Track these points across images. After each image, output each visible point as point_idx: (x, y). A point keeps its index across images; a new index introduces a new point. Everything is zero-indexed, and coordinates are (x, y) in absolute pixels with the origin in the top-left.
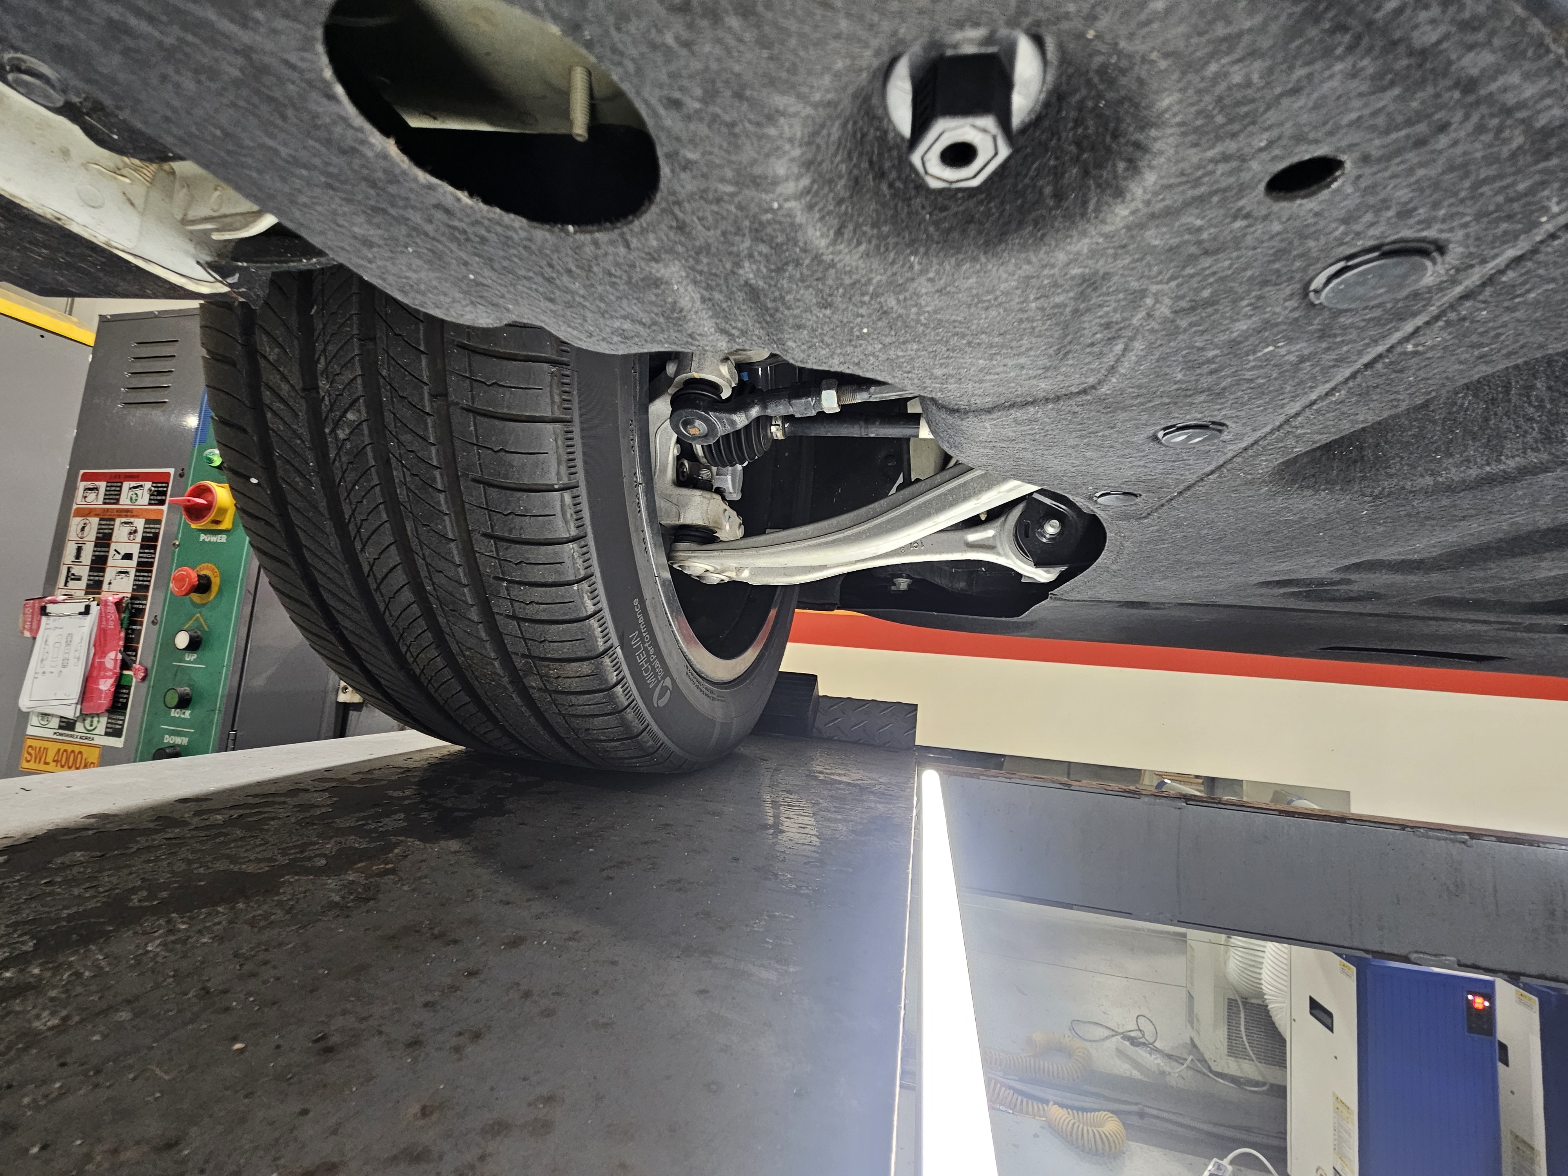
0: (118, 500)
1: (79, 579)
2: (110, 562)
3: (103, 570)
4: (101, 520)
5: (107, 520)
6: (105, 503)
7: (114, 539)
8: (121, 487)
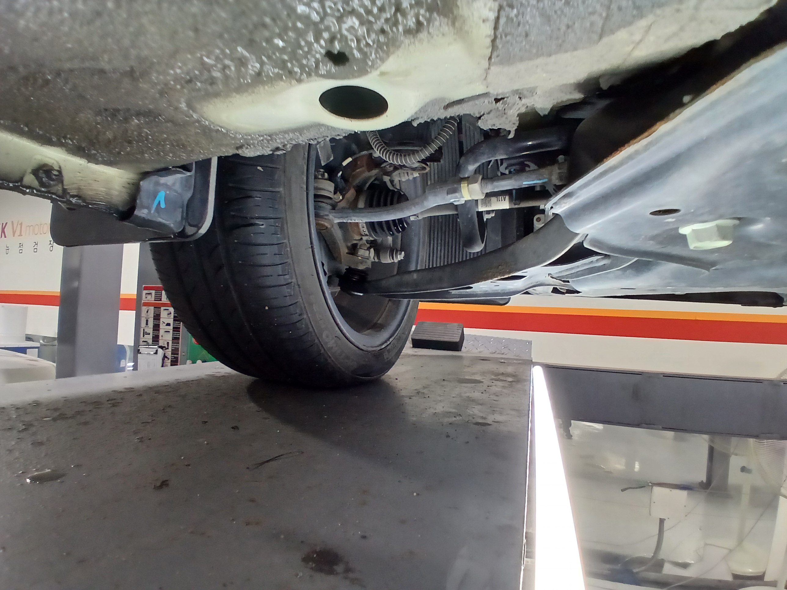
0: (161, 299)
1: (149, 334)
2: (161, 326)
3: (159, 331)
4: (154, 308)
5: (157, 307)
6: (155, 300)
7: (161, 317)
8: (161, 293)
